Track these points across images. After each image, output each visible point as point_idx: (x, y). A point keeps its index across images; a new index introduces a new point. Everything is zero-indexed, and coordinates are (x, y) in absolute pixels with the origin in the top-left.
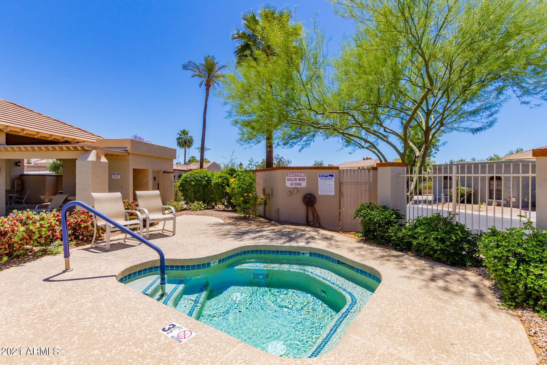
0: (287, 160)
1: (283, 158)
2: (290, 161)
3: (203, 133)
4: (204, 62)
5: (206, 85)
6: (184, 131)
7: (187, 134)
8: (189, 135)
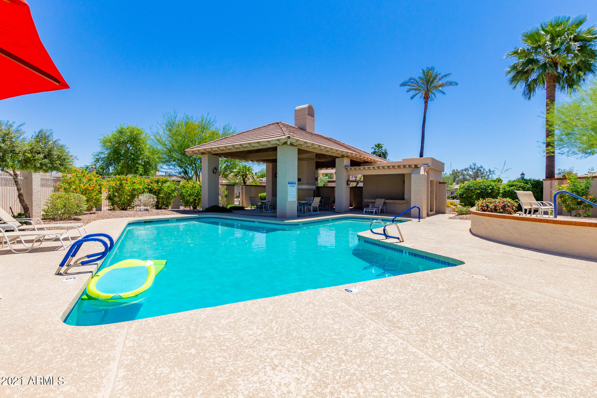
0: (487, 170)
1: (481, 167)
2: (492, 170)
3: (421, 146)
4: (422, 75)
5: (424, 98)
6: (379, 145)
7: (381, 147)
8: (383, 148)
